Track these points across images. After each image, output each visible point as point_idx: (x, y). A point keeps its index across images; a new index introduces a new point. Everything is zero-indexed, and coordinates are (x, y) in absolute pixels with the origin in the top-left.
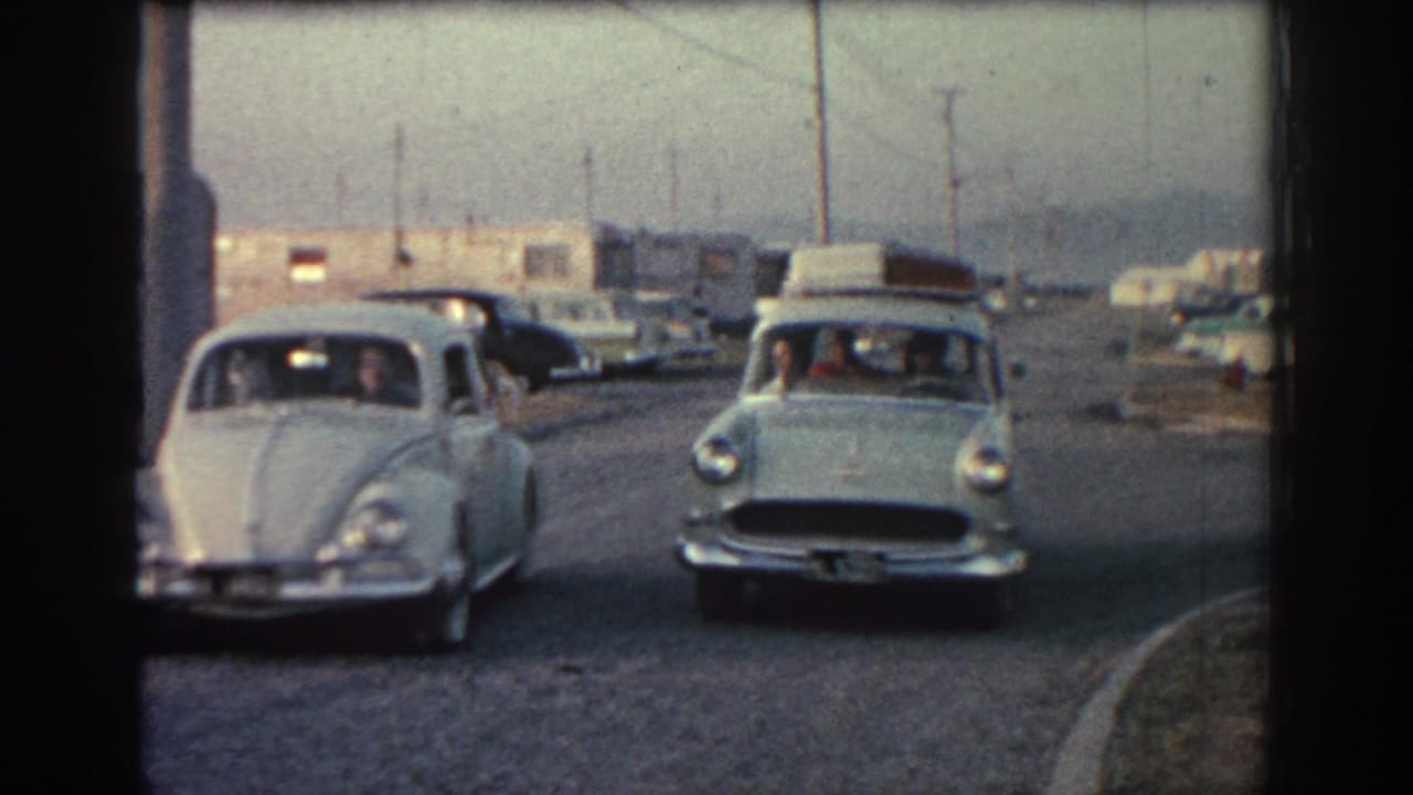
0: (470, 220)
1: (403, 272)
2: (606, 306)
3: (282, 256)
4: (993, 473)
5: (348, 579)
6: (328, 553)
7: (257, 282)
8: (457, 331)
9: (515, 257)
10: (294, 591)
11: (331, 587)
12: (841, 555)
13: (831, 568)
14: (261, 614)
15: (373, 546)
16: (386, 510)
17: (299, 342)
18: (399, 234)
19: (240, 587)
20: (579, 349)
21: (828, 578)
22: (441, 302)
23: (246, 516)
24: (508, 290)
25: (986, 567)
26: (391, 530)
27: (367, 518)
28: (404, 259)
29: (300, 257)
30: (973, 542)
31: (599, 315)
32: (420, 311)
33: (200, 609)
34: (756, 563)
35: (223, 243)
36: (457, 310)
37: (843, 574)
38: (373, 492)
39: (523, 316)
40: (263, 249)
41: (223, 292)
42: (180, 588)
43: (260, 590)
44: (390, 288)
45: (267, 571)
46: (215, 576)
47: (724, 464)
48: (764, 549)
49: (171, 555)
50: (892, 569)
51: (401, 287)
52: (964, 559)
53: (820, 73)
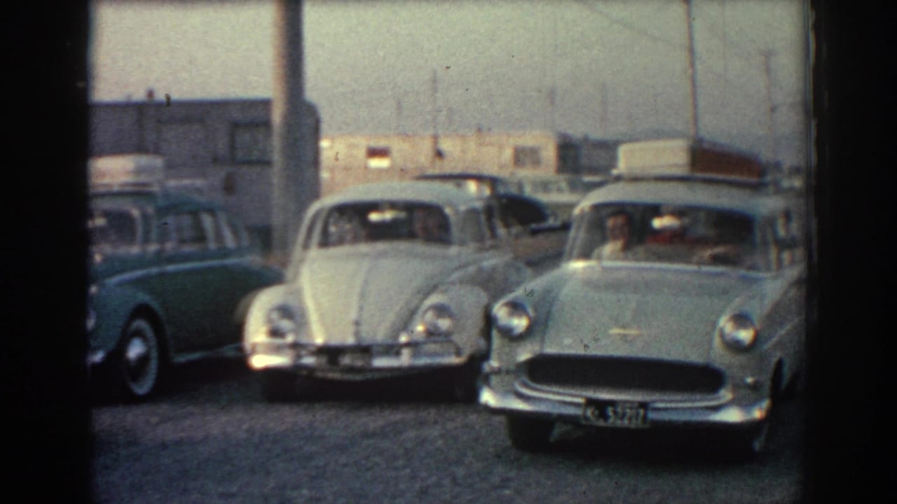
0: (480, 130)
1: (438, 162)
2: (564, 185)
3: (362, 153)
4: (745, 335)
5: (415, 355)
6: (403, 339)
7: (347, 169)
8: (472, 200)
9: (508, 154)
10: (380, 362)
11: (405, 359)
12: (612, 403)
13: (603, 415)
14: (358, 377)
15: (432, 333)
16: (441, 310)
17: (375, 206)
18: (435, 138)
19: (346, 360)
20: (548, 212)
21: (601, 423)
22: (462, 181)
23: (353, 315)
24: (504, 174)
25: (733, 416)
26: (444, 324)
27: (430, 316)
28: (439, 154)
29: (374, 153)
30: (726, 394)
31: (560, 190)
32: (449, 187)
33: (319, 374)
34: (542, 408)
35: (324, 144)
36: (472, 186)
37: (613, 421)
38: (434, 299)
39: (513, 190)
40: (351, 146)
41: (325, 175)
42: (309, 360)
43: (359, 363)
44: (430, 172)
45: (365, 350)
46: (331, 353)
47: (520, 323)
48: (551, 396)
49: (304, 340)
50: (652, 415)
51: (437, 172)
52: (717, 409)
53: (691, 38)
